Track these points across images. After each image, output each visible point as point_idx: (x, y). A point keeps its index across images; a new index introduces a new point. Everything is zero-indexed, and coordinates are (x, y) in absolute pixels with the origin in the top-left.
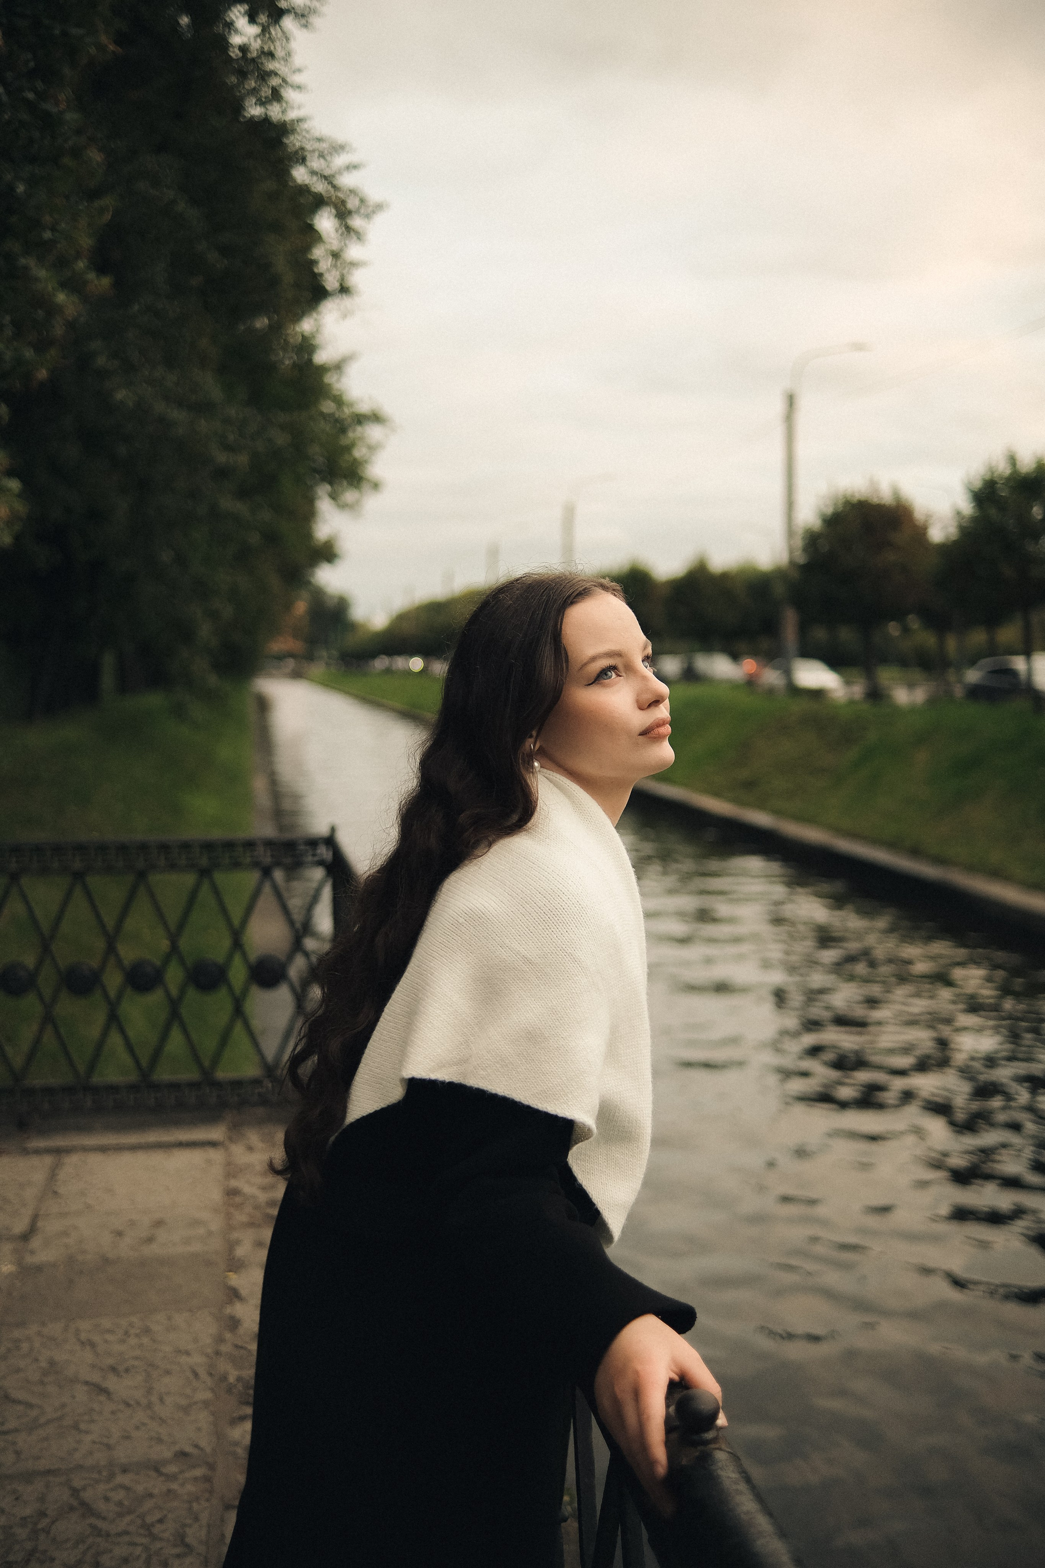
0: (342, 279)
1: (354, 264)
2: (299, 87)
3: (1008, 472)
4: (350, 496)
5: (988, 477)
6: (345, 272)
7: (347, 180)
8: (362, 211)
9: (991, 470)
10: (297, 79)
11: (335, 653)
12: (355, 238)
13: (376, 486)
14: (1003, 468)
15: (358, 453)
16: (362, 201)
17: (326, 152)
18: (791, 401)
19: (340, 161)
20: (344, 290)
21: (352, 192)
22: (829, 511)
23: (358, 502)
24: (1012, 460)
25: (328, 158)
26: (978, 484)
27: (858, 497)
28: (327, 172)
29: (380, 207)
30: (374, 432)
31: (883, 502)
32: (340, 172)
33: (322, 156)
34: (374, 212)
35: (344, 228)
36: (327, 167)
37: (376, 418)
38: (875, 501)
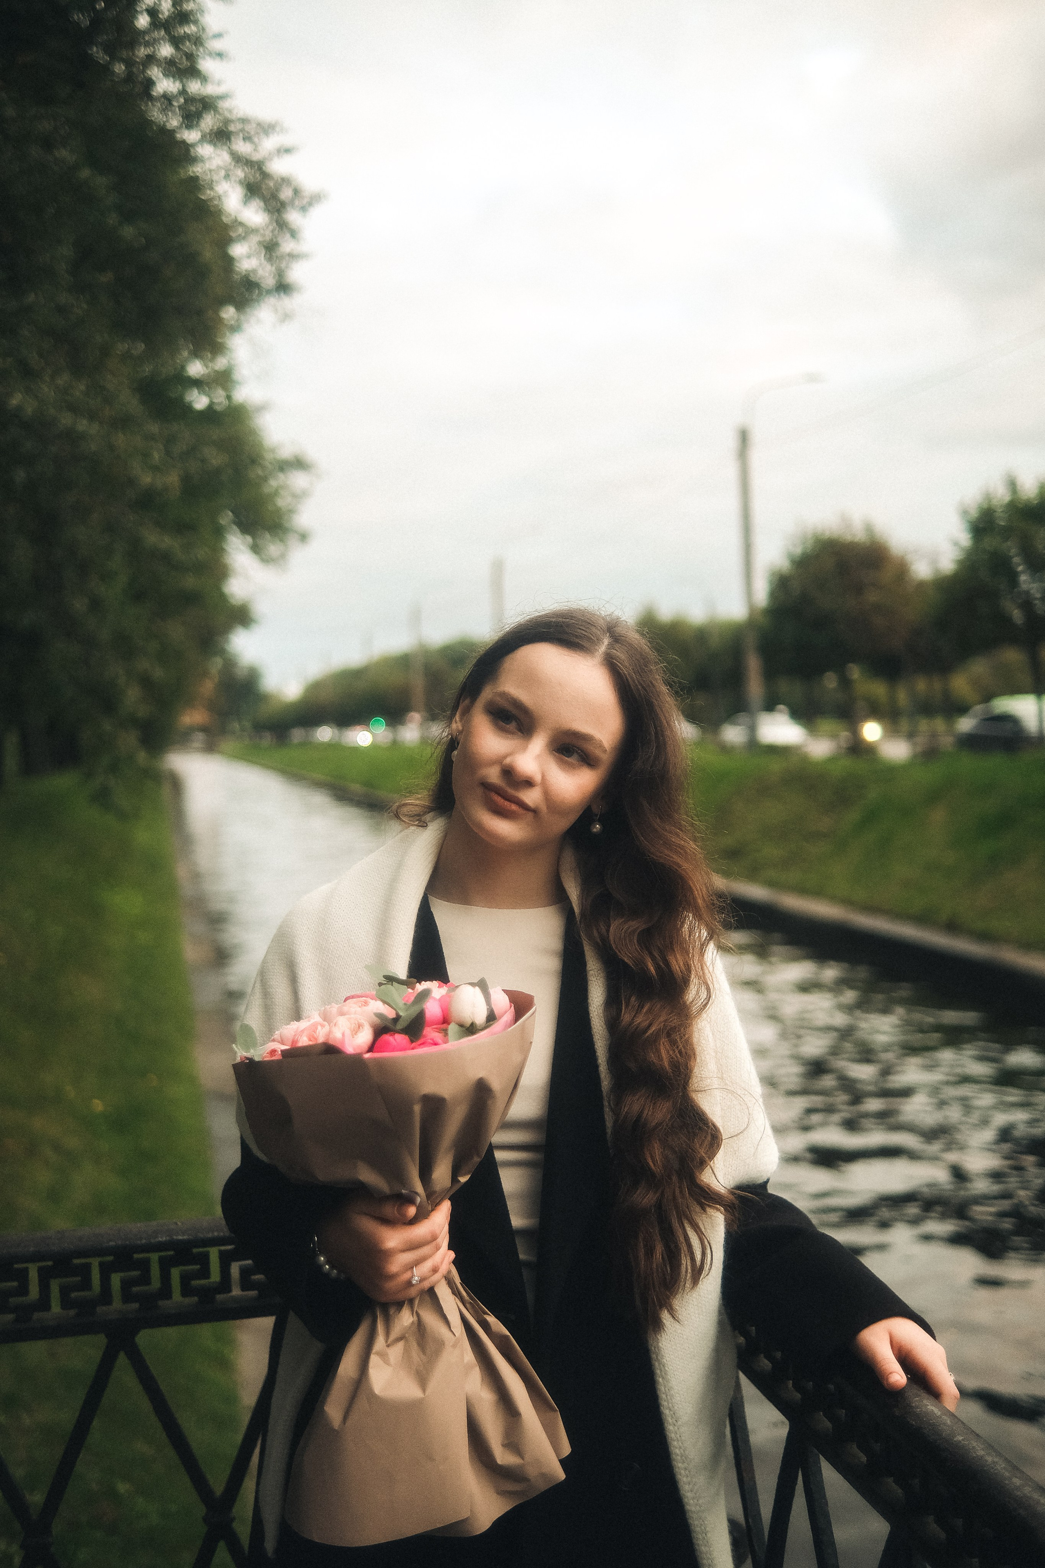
0: (280, 274)
1: (293, 257)
2: (220, 55)
3: (1007, 498)
4: (273, 549)
5: (985, 506)
6: (283, 265)
7: (278, 167)
8: (297, 203)
9: (988, 497)
10: (215, 45)
11: (247, 724)
12: (288, 235)
13: (304, 537)
14: (1002, 495)
15: (282, 502)
16: (296, 192)
17: (252, 133)
18: (744, 438)
19: (268, 144)
20: (283, 287)
21: (285, 181)
22: (798, 551)
23: (283, 556)
24: (1012, 485)
25: (256, 140)
26: (974, 513)
27: (827, 535)
28: (256, 157)
29: (316, 199)
30: (298, 480)
31: (856, 540)
32: (270, 157)
33: (247, 138)
34: (310, 204)
35: (275, 224)
36: (255, 150)
37: (299, 464)
38: (849, 538)
